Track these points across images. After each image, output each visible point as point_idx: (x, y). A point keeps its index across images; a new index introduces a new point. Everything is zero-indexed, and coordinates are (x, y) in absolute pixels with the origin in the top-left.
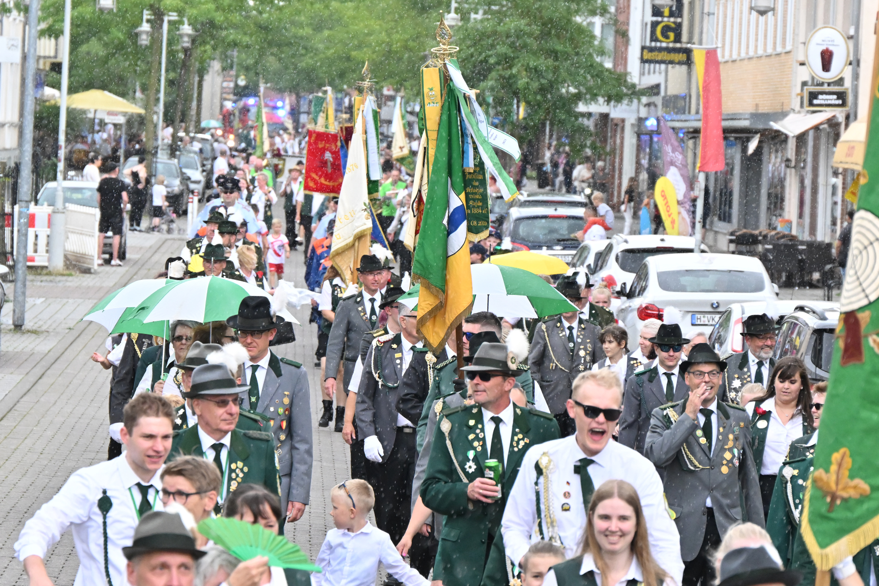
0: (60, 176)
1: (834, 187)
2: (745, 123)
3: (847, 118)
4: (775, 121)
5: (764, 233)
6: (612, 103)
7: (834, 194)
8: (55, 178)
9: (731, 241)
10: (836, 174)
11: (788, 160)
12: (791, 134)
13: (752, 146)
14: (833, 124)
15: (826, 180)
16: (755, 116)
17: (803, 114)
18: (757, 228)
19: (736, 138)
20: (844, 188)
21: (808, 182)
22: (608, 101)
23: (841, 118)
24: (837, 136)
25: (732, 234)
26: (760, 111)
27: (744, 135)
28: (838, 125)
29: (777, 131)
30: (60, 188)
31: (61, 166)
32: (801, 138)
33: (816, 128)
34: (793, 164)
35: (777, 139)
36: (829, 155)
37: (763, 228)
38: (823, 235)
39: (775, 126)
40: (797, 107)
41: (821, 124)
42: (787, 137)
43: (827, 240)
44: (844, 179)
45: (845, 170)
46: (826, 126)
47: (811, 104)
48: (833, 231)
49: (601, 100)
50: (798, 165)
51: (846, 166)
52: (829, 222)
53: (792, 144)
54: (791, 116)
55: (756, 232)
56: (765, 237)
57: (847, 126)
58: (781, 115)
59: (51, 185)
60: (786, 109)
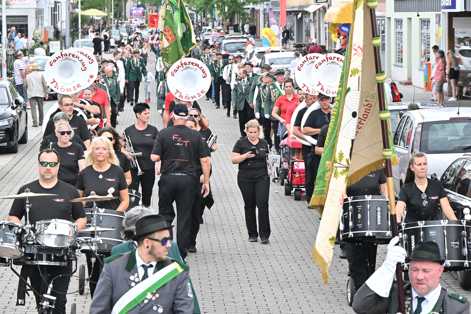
0: (80, 38)
1: (326, 27)
2: (297, 9)
3: (328, 6)
4: (306, 8)
5: (304, 43)
6: (255, 4)
7: (326, 30)
8: (78, 39)
9: (294, 47)
10: (326, 23)
11: (311, 20)
12: (311, 12)
13: (299, 16)
14: (324, 8)
15: (323, 26)
16: (299, 7)
17: (315, 5)
18: (302, 42)
19: (294, 14)
20: (328, 28)
21: (317, 26)
22: (254, 4)
23: (326, 6)
24: (326, 11)
25: (294, 44)
26: (301, 5)
27: (296, 13)
28: (326, 8)
29: (307, 11)
30: (80, 42)
31: (80, 35)
32: (315, 13)
33: (319, 9)
34: (312, 21)
35: (307, 13)
36: (323, 18)
37: (304, 42)
38: (323, 43)
39: (306, 9)
40: (313, 3)
41: (320, 8)
42: (310, 13)
43: (324, 45)
44: (328, 25)
45: (328, 22)
46: (322, 9)
47: (316, 2)
48: (326, 42)
49: (251, 4)
50: (314, 22)
51: (328, 21)
52: (324, 39)
53: (312, 15)
54: (311, 6)
55: (302, 43)
56: (305, 45)
57: (328, 8)
58: (308, 6)
59: (77, 41)
60: (309, 4)
